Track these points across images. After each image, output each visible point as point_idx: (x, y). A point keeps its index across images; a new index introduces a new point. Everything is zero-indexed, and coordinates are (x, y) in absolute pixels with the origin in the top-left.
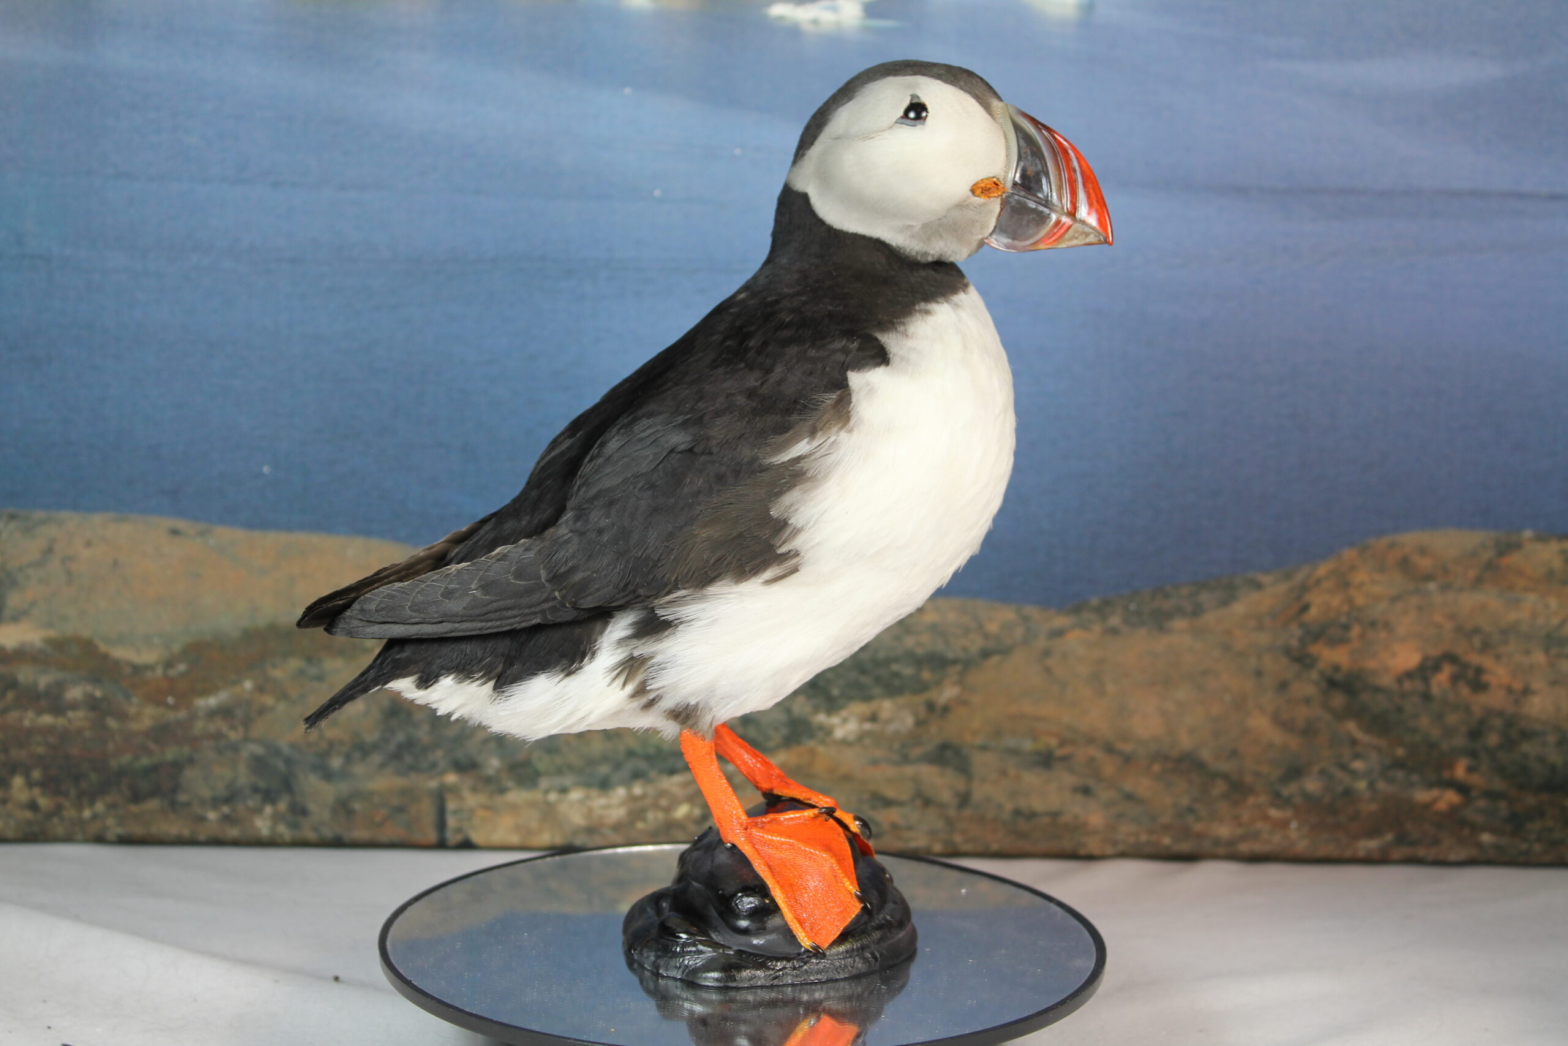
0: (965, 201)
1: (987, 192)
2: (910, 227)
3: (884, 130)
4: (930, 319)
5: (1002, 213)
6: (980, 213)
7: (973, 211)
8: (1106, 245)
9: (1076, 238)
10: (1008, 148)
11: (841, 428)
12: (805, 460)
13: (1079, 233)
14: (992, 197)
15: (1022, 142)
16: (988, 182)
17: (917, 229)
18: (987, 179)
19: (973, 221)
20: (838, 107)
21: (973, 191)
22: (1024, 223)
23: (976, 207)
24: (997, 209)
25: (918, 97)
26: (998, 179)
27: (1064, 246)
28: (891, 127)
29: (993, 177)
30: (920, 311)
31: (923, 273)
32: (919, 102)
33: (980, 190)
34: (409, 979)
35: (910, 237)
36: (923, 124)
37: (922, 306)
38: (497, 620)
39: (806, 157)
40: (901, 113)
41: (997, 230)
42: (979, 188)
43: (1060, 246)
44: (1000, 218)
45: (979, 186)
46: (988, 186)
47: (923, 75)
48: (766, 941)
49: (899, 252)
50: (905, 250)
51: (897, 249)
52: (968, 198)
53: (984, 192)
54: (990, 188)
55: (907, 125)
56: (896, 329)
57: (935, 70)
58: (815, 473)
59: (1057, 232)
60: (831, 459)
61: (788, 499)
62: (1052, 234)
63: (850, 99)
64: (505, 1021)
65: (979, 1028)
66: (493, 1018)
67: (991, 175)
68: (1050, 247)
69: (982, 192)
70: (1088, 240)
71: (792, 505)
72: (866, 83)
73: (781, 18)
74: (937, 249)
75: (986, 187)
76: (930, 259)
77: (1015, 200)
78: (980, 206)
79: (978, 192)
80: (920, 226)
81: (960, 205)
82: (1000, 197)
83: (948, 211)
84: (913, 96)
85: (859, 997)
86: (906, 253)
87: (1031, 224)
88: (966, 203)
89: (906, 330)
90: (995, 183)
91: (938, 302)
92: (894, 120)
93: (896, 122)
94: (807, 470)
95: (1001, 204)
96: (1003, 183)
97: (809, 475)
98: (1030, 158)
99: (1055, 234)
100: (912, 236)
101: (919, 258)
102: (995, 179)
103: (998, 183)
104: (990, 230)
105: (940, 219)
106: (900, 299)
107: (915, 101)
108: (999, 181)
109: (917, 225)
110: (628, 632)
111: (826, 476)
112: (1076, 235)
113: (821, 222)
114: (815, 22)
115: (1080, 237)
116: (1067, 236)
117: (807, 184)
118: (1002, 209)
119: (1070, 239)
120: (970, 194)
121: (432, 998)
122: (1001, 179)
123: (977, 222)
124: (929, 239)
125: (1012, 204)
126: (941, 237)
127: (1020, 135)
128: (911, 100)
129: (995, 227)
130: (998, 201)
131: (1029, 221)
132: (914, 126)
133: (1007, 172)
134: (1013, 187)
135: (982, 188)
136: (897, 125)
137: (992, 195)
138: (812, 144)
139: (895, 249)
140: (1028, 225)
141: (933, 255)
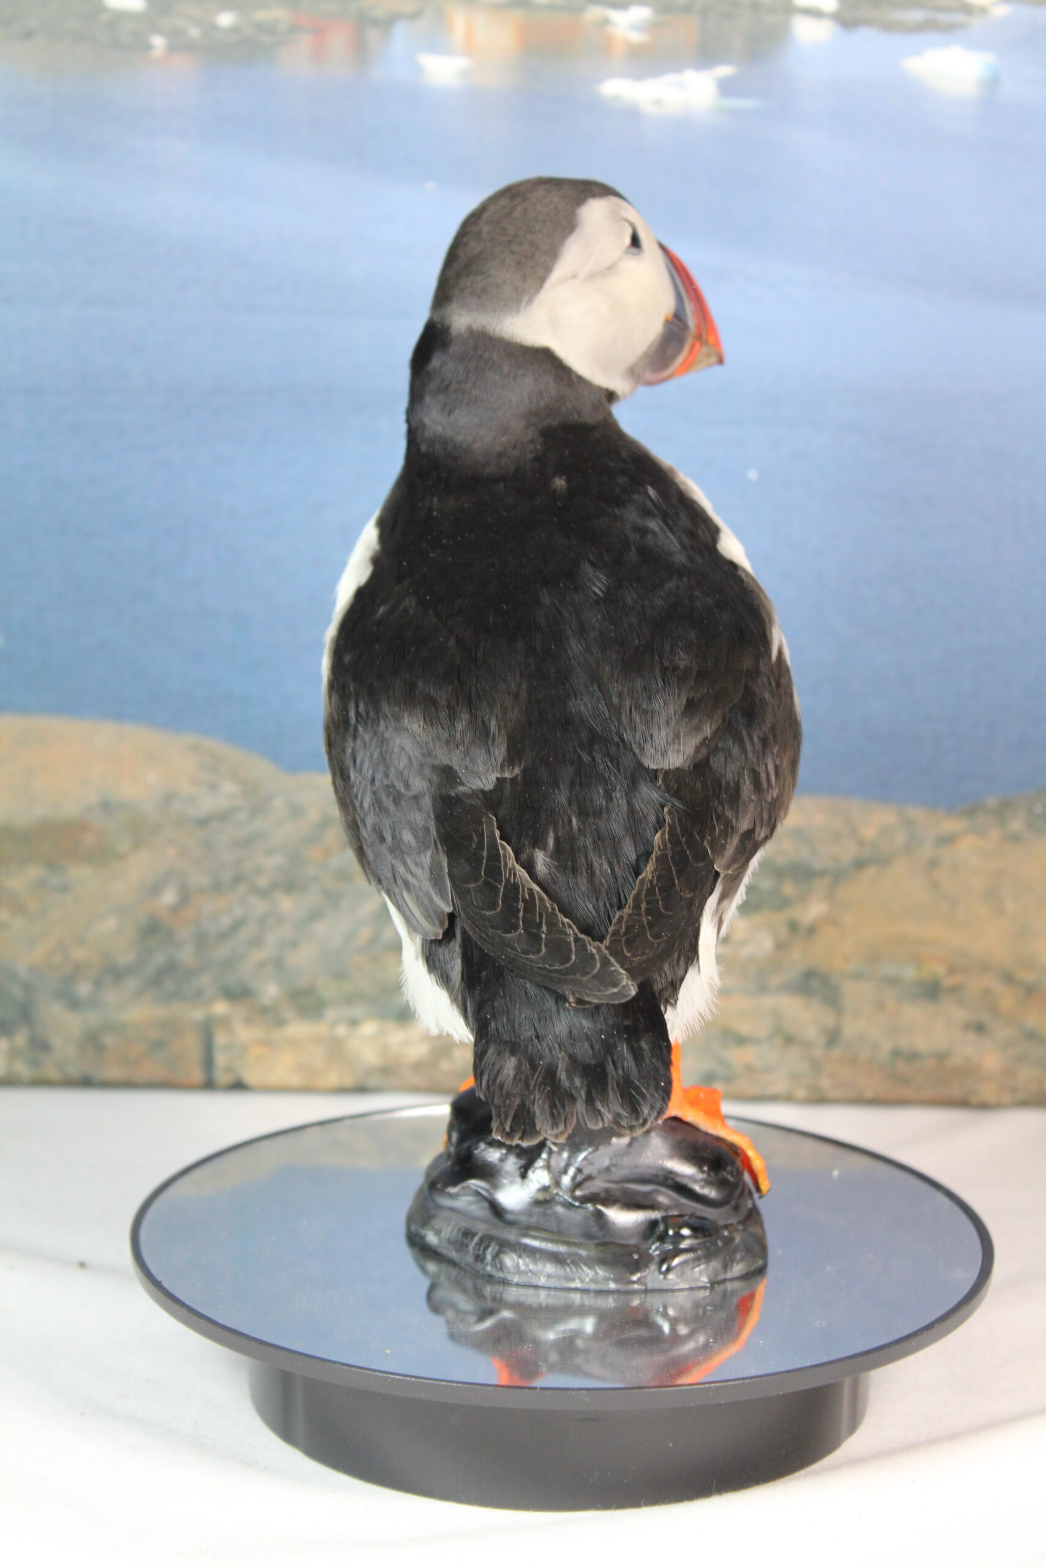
114: (658, 102)
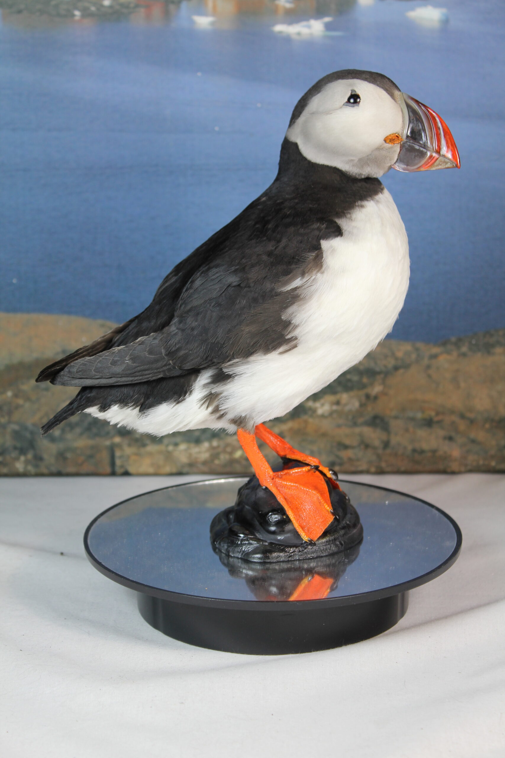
0: (381, 146)
1: (393, 141)
2: (352, 160)
3: (337, 109)
4: (364, 210)
5: (401, 152)
6: (389, 152)
7: (385, 151)
8: (457, 169)
9: (441, 165)
10: (403, 117)
11: (318, 271)
12: (300, 289)
13: (442, 162)
14: (396, 144)
15: (411, 114)
16: (393, 136)
17: (356, 161)
18: (393, 134)
19: (386, 157)
20: (312, 97)
21: (385, 141)
22: (413, 157)
23: (387, 149)
24: (399, 150)
25: (355, 91)
26: (398, 134)
27: (434, 169)
28: (341, 108)
29: (396, 133)
30: (358, 206)
31: (359, 184)
32: (356, 94)
33: (389, 140)
34: (100, 561)
35: (352, 166)
36: (358, 106)
37: (359, 203)
38: (140, 376)
39: (296, 124)
40: (346, 100)
41: (399, 161)
42: (388, 139)
43: (432, 169)
44: (400, 155)
45: (388, 138)
46: (393, 138)
47: (357, 79)
48: (284, 538)
49: (346, 174)
50: (350, 173)
51: (346, 172)
52: (383, 144)
53: (391, 141)
54: (394, 139)
55: (349, 106)
56: (346, 216)
57: (364, 76)
58: (305, 296)
59: (430, 161)
60: (313, 288)
61: (291, 310)
62: (428, 163)
63: (319, 92)
64: (151, 585)
65: (397, 583)
66: (144, 584)
67: (395, 132)
68: (427, 169)
69: (390, 141)
70: (447, 166)
71: (293, 313)
72: (327, 83)
73: (280, 32)
74: (367, 172)
75: (392, 139)
76: (363, 177)
77: (408, 145)
78: (389, 149)
79: (388, 141)
80: (357, 160)
81: (379, 148)
82: (400, 144)
83: (372, 152)
84: (352, 91)
85: (334, 565)
86: (350, 174)
87: (416, 158)
88: (382, 147)
89: (351, 217)
90: (397, 136)
91: (368, 200)
92: (343, 103)
93: (344, 105)
94: (300, 294)
95: (400, 147)
96: (401, 136)
97: (301, 297)
98: (415, 122)
99: (429, 163)
100: (353, 165)
101: (357, 177)
102: (397, 134)
103: (399, 136)
104: (395, 161)
105: (368, 156)
106: (348, 199)
107: (353, 93)
108: (399, 135)
109: (356, 159)
110: (209, 380)
111: (311, 297)
112: (441, 163)
113: (305, 159)
114: (299, 34)
115: (443, 164)
116: (435, 164)
117: (297, 138)
118: (401, 150)
119: (438, 165)
120: (384, 142)
121: (113, 572)
122: (400, 134)
123: (388, 157)
124: (362, 167)
125: (406, 147)
126: (369, 165)
127: (409, 110)
128: (351, 93)
129: (397, 159)
130: (399, 146)
131: (415, 156)
132: (353, 107)
133: (403, 130)
134: (406, 138)
135: (390, 139)
136: (344, 106)
137: (395, 142)
138: (299, 116)
139: (344, 172)
140: (415, 157)
141: (365, 175)
